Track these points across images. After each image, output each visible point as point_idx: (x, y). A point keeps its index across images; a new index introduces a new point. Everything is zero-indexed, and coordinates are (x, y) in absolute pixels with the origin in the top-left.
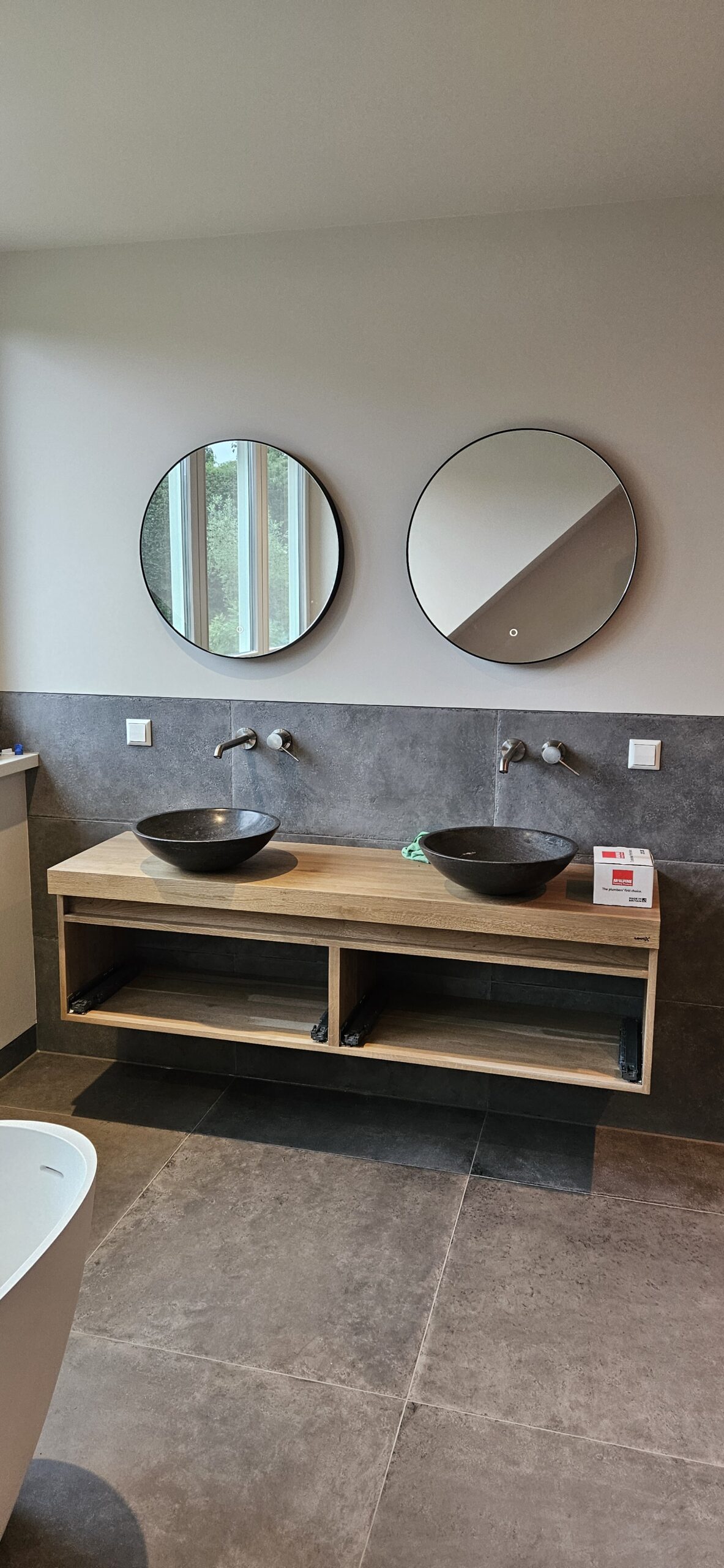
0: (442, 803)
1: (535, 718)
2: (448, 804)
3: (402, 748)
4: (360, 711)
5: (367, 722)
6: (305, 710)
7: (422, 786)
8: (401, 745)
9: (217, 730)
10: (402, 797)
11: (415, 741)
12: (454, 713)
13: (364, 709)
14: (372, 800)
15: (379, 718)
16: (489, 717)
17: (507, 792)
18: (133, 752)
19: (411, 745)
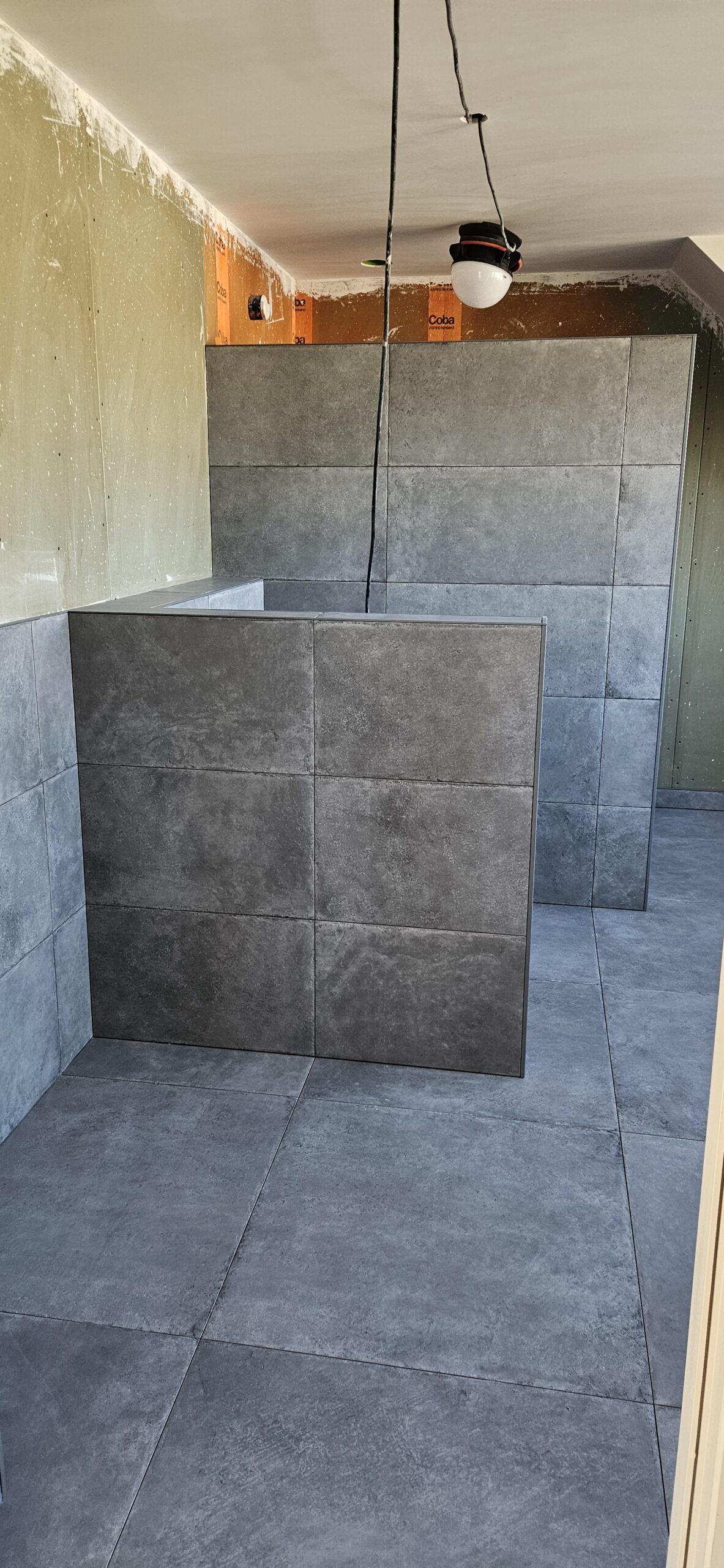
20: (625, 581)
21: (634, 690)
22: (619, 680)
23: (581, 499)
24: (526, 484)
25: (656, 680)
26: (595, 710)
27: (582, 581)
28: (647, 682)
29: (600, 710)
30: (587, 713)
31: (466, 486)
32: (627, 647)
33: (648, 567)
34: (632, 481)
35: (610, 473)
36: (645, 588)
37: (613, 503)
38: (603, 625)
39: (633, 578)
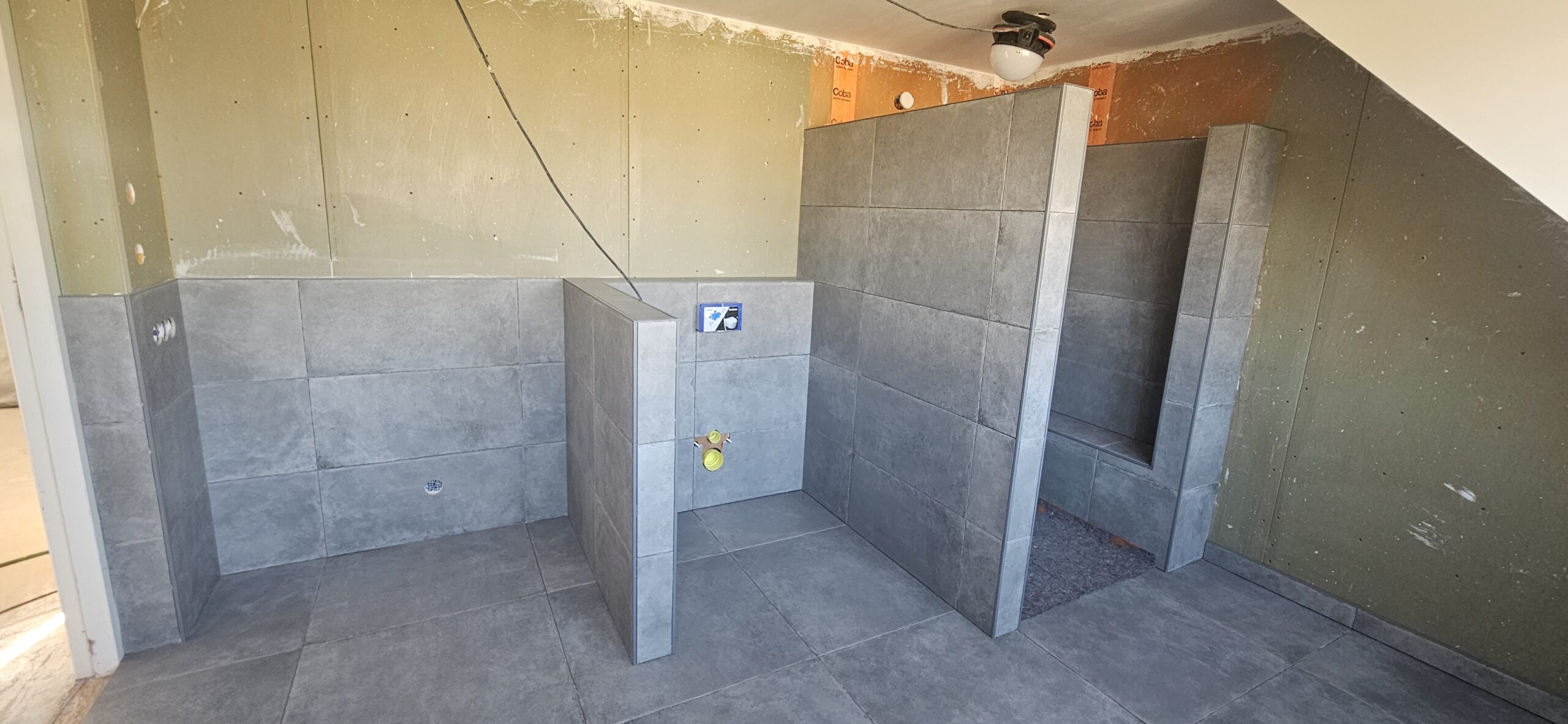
20: (997, 318)
21: (997, 422)
22: (987, 410)
23: (972, 240)
24: (939, 224)
25: (1014, 418)
26: (970, 431)
27: (969, 312)
28: (1007, 417)
29: (973, 432)
30: (965, 431)
31: (907, 223)
32: (995, 380)
33: (1014, 308)
34: (1007, 226)
35: (992, 217)
36: (1011, 327)
37: (992, 244)
38: (979, 354)
39: (1002, 316)
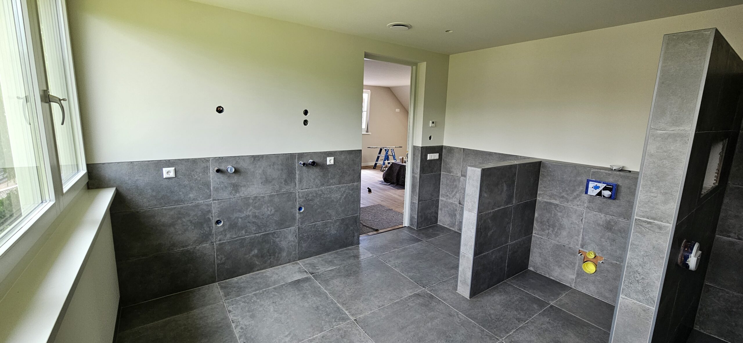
0: (283, 181)
1: (306, 154)
2: (284, 181)
3: (270, 167)
4: (257, 157)
5: (259, 160)
6: (238, 158)
7: (277, 177)
8: (270, 166)
9: (204, 168)
10: (270, 181)
11: (274, 164)
12: (285, 155)
13: (258, 156)
14: (262, 183)
15: (263, 158)
16: (294, 155)
17: (299, 175)
18: (166, 181)
19: (273, 166)
